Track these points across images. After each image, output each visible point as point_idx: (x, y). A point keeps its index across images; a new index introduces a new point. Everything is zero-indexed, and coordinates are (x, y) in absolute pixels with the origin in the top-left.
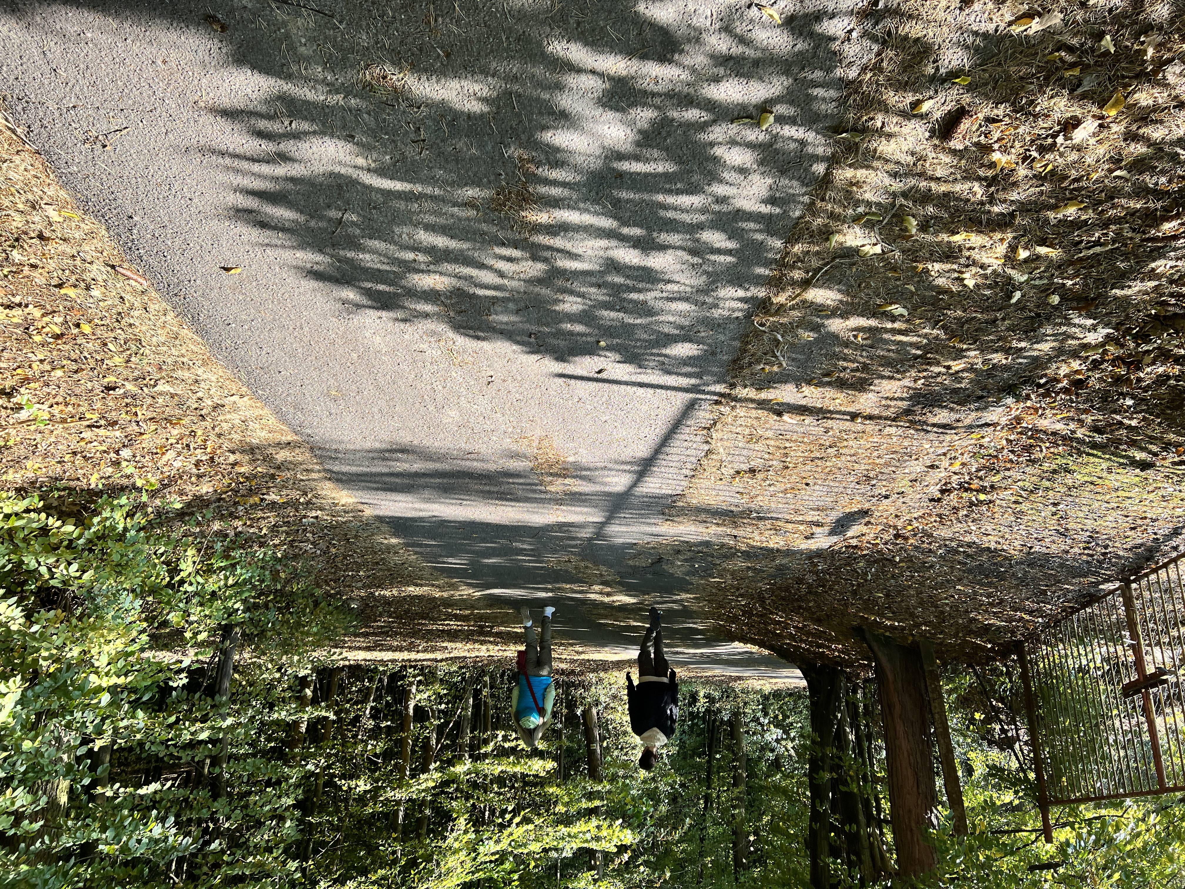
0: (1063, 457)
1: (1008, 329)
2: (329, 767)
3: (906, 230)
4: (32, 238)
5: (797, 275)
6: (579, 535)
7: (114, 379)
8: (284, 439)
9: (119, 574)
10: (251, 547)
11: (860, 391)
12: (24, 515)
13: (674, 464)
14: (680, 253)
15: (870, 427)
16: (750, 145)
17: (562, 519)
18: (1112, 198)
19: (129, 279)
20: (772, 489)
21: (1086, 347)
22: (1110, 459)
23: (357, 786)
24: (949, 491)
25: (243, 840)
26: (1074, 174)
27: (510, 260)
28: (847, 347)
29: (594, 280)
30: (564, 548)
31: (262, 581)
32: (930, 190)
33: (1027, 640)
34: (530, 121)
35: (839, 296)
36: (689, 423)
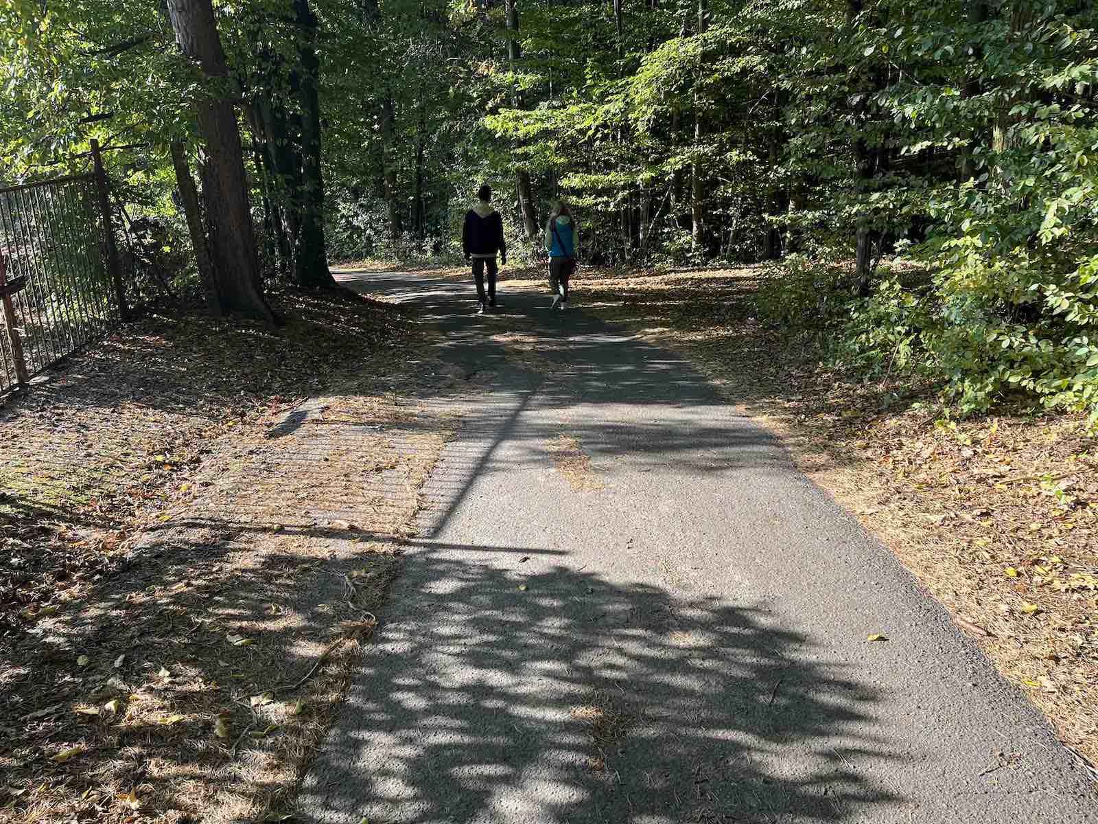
0: (80, 503)
1: (127, 628)
2: (765, 171)
3: (225, 723)
4: (1065, 657)
5: (333, 669)
6: (543, 397)
7: (982, 524)
8: (820, 475)
9: (964, 340)
10: (848, 370)
11: (274, 556)
12: (1054, 390)
13: (454, 471)
14: (448, 684)
15: (265, 521)
16: (378, 799)
17: (561, 411)
18: (26, 766)
19: (974, 624)
20: (360, 453)
21: (54, 614)
22: (34, 503)
23: (739, 156)
24: (192, 461)
25: (833, 105)
26: (61, 789)
27: (612, 667)
28: (287, 599)
29: (532, 652)
30: (558, 384)
31: (836, 338)
32: (201, 765)
33: (119, 323)
34: (593, 810)
35: (293, 650)
36: (440, 513)
